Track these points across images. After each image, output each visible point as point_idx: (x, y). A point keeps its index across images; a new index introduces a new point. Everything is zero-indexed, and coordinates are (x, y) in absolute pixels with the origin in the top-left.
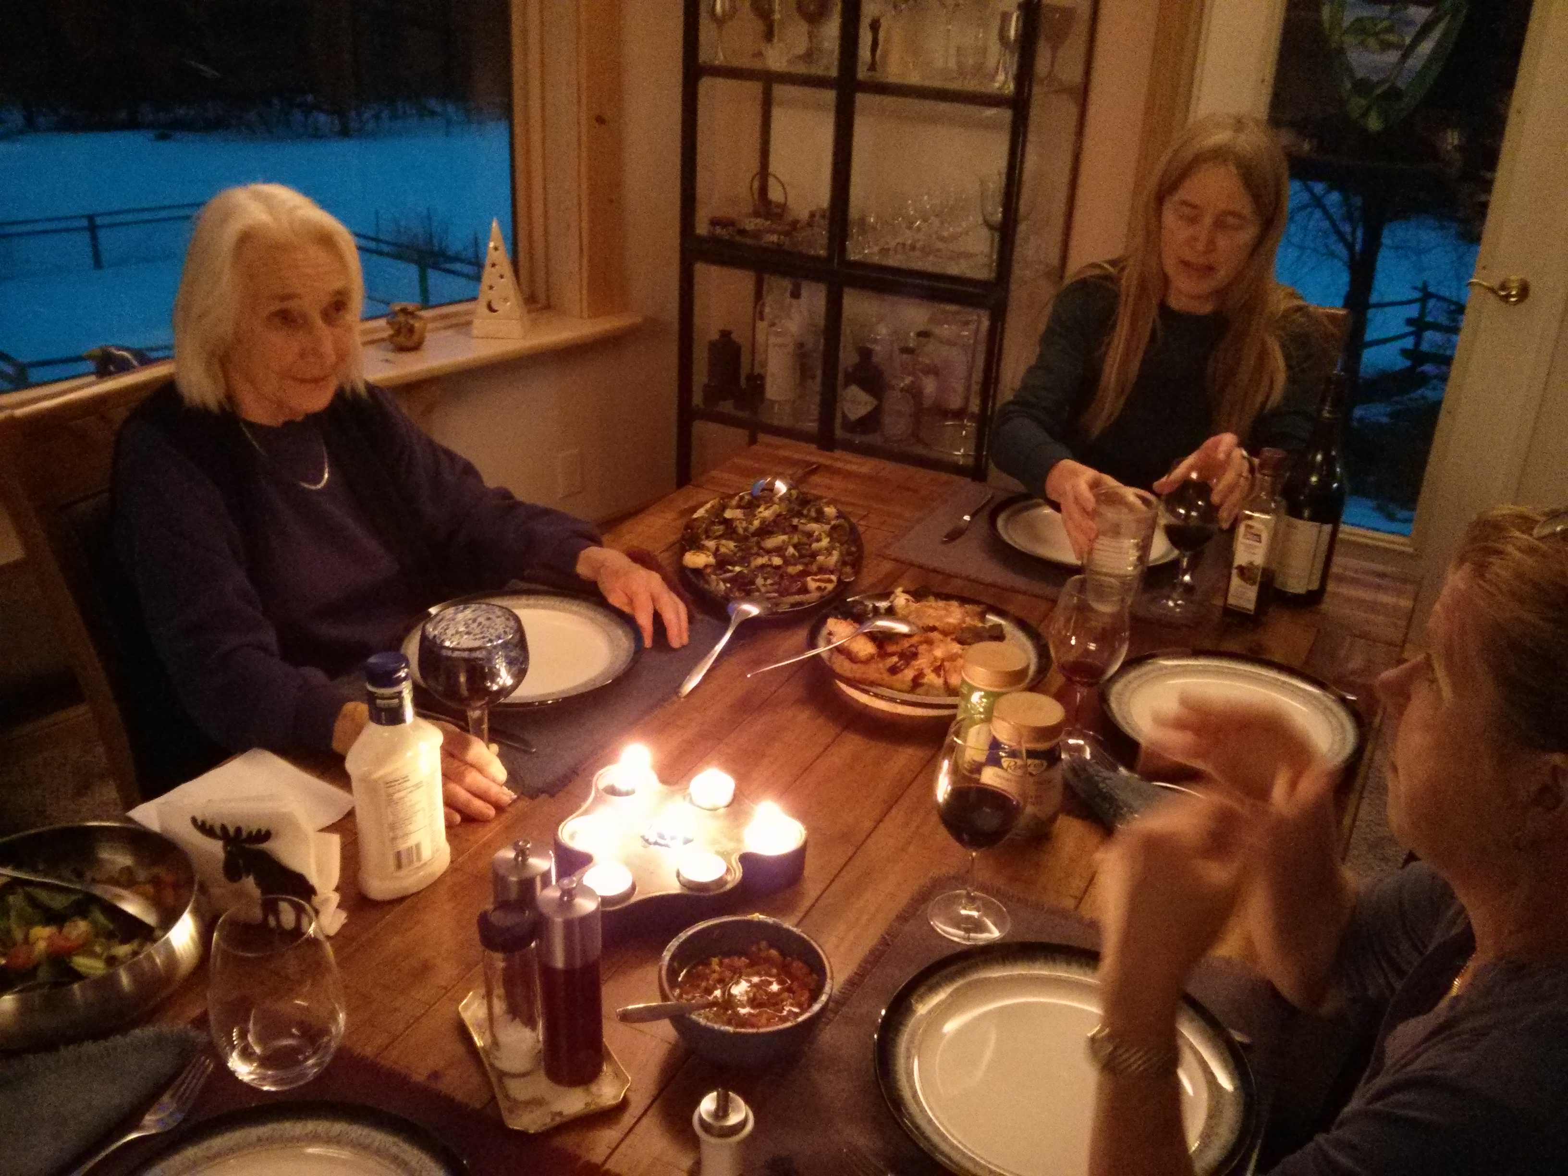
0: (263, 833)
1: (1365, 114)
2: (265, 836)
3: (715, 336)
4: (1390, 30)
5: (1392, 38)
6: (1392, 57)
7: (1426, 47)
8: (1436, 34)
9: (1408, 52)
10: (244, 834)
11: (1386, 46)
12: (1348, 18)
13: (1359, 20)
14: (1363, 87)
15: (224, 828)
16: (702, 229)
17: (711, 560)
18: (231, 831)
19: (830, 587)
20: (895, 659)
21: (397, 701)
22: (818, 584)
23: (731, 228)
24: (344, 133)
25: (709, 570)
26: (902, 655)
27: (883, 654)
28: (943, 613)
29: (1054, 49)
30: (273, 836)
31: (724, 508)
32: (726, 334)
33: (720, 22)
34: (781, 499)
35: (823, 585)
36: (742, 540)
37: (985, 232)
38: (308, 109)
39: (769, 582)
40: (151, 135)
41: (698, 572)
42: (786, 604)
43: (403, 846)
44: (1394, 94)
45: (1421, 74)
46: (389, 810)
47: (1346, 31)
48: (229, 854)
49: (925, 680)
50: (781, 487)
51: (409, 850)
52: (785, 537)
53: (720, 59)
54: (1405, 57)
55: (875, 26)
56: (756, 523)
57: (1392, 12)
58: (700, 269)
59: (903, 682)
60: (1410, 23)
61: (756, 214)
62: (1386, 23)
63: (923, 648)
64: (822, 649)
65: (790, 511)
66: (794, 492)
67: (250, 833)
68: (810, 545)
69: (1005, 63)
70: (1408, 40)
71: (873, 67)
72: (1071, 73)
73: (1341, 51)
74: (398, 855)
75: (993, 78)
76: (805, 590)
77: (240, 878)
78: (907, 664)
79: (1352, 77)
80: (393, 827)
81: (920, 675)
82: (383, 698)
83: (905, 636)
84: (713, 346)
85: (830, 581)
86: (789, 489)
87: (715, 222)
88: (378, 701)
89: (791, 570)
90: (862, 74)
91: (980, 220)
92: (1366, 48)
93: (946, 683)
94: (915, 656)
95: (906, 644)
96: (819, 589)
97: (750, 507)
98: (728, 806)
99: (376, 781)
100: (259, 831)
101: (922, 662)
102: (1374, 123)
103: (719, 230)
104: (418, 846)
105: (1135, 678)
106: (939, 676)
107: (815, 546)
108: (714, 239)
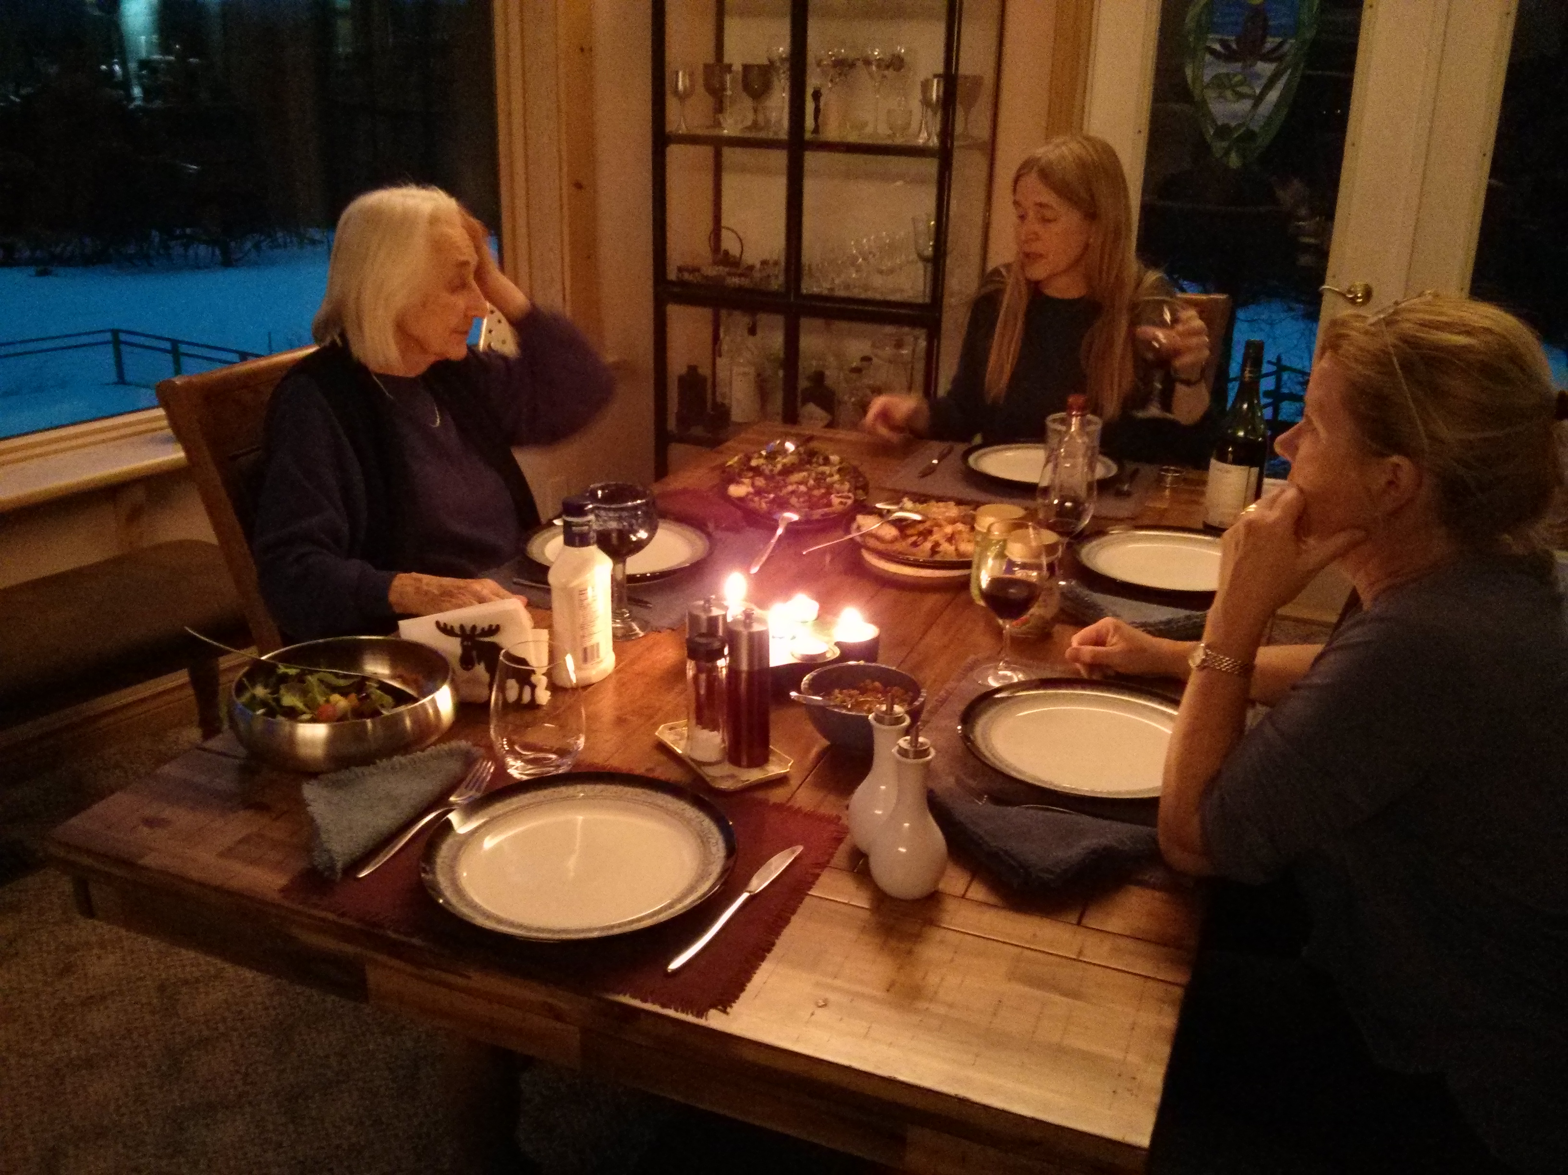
0: (494, 628)
1: (1227, 153)
2: (494, 630)
3: (683, 370)
4: (1242, 83)
5: (1244, 90)
6: (1246, 104)
7: (1273, 96)
8: (1280, 85)
9: (1258, 100)
10: (478, 631)
11: (1241, 96)
12: (1208, 75)
13: (1216, 77)
14: (1223, 131)
15: (462, 627)
16: (672, 275)
17: (751, 490)
18: (468, 631)
19: (850, 502)
20: (914, 538)
21: (586, 528)
22: (840, 500)
23: (697, 274)
24: (228, 262)
25: (750, 496)
26: (920, 534)
27: (904, 535)
28: (944, 510)
29: (967, 112)
30: (502, 628)
31: (749, 459)
32: (693, 369)
33: (682, 97)
34: (792, 453)
35: (844, 500)
36: (770, 478)
37: (920, 265)
38: (189, 241)
39: (801, 500)
40: (32, 270)
41: (741, 499)
42: (817, 514)
43: (588, 644)
44: (1250, 135)
45: (1269, 120)
46: (581, 613)
47: (1207, 86)
48: (464, 648)
49: (941, 548)
50: (790, 446)
51: (592, 646)
52: (805, 474)
53: (683, 130)
54: (1256, 106)
55: (817, 95)
56: (779, 466)
57: (1244, 68)
58: (673, 311)
59: (923, 552)
60: (1258, 76)
61: (715, 263)
62: (1239, 78)
63: (935, 529)
64: (854, 534)
65: (801, 460)
66: (802, 449)
67: (483, 629)
68: (825, 480)
69: (926, 123)
70: (1258, 91)
71: (816, 130)
72: (982, 132)
73: (1204, 102)
74: (585, 650)
75: (917, 136)
76: (829, 504)
77: (473, 665)
78: (925, 540)
79: (1214, 121)
80: (582, 627)
81: (937, 544)
82: (578, 525)
83: (920, 522)
84: (681, 379)
85: (849, 498)
86: (797, 447)
87: (680, 269)
88: (574, 528)
89: (816, 493)
90: (808, 136)
91: (914, 256)
92: (1225, 98)
93: (956, 550)
94: (930, 532)
95: (921, 527)
96: (841, 503)
97: (771, 457)
98: (817, 619)
99: (573, 589)
100: (491, 626)
101: (936, 536)
102: (1234, 161)
103: (687, 276)
104: (598, 644)
105: (1097, 545)
106: (951, 544)
107: (828, 480)
108: (682, 283)
